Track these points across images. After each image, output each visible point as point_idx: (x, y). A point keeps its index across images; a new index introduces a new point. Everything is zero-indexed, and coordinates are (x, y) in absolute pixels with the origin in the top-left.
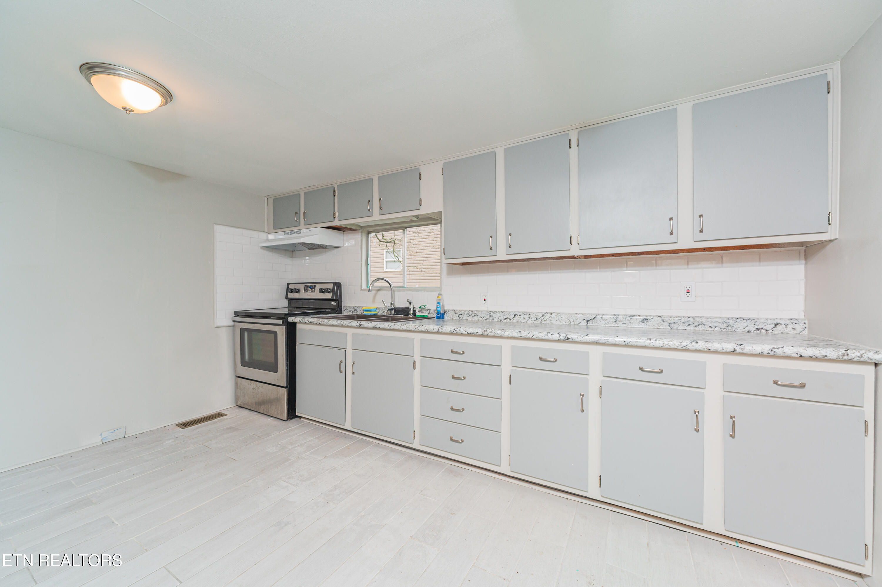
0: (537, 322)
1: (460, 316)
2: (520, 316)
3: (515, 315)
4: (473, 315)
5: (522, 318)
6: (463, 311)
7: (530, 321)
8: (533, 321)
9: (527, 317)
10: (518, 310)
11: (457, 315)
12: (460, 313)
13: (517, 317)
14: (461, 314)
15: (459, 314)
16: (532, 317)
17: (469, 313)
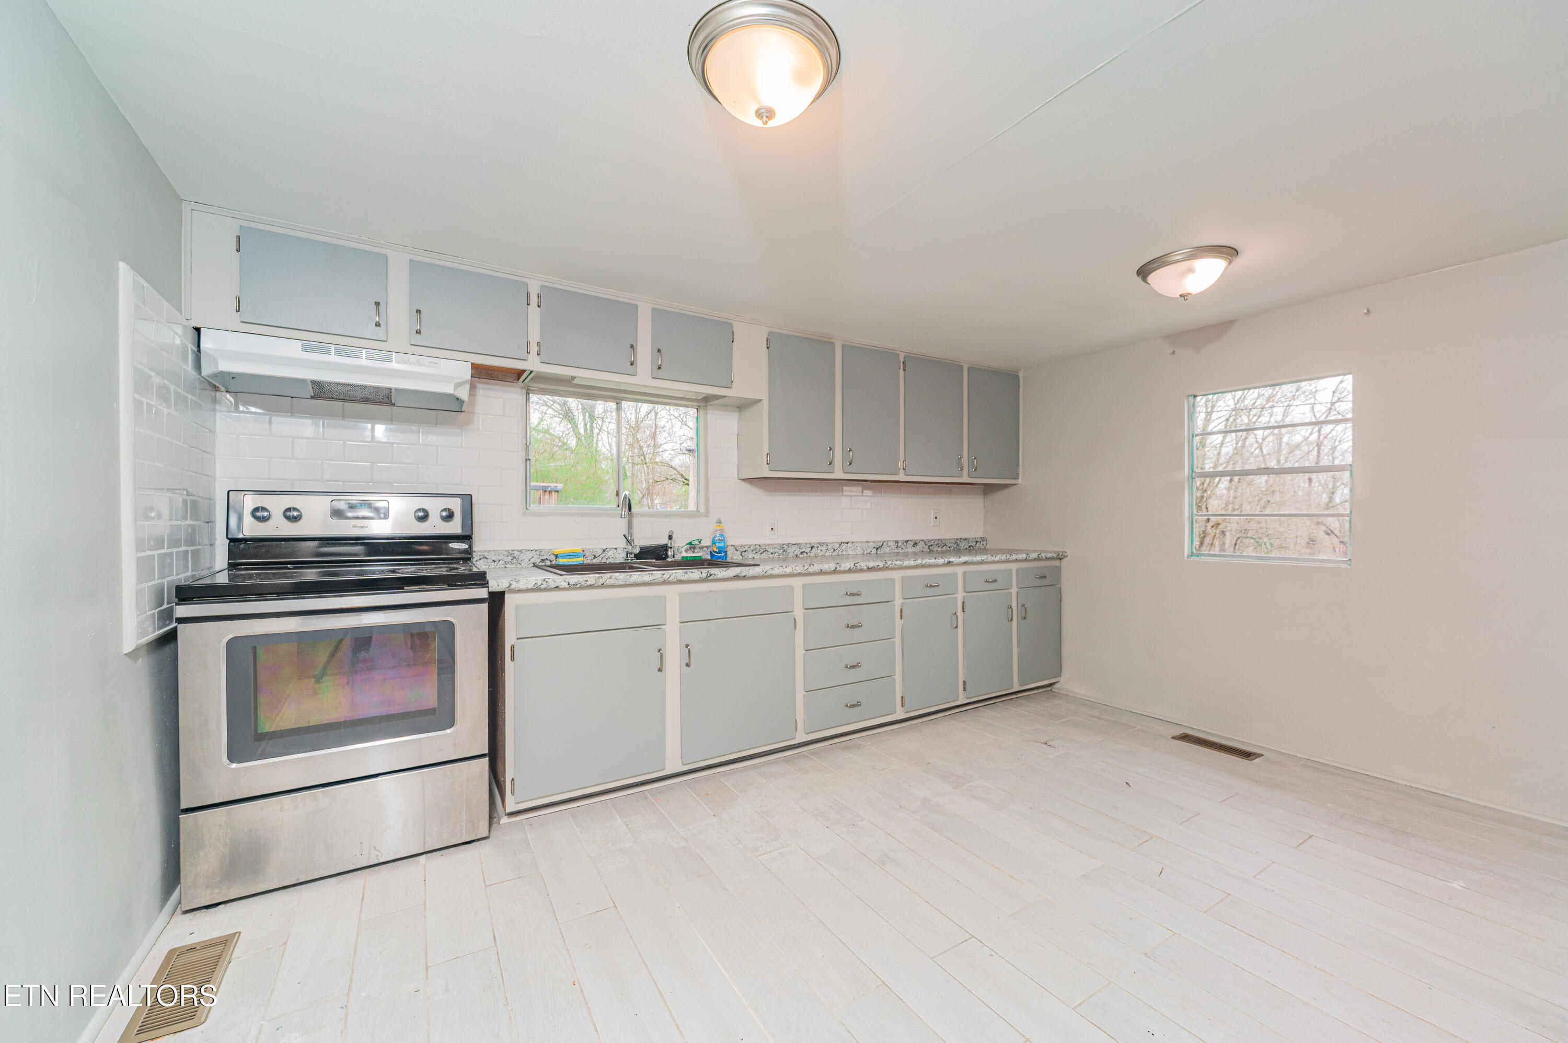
0: (835, 553)
1: (744, 554)
2: (818, 547)
3: (812, 547)
4: (762, 551)
5: (819, 551)
6: (747, 547)
7: (828, 554)
8: (831, 553)
9: (824, 548)
10: (814, 540)
11: (739, 553)
12: (744, 549)
13: (814, 550)
14: (745, 551)
15: (741, 550)
16: (830, 548)
17: (756, 548)
